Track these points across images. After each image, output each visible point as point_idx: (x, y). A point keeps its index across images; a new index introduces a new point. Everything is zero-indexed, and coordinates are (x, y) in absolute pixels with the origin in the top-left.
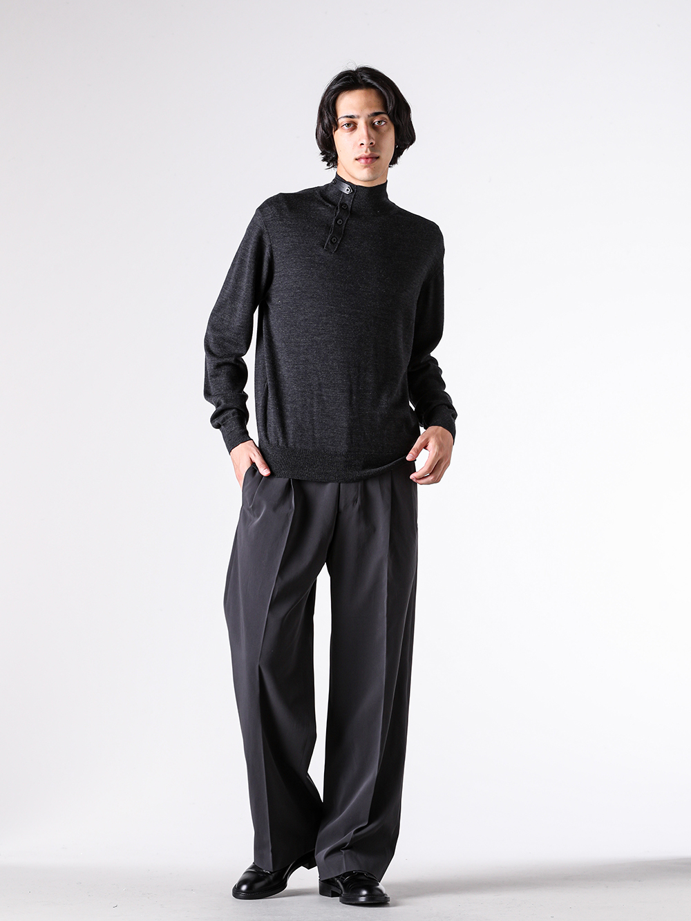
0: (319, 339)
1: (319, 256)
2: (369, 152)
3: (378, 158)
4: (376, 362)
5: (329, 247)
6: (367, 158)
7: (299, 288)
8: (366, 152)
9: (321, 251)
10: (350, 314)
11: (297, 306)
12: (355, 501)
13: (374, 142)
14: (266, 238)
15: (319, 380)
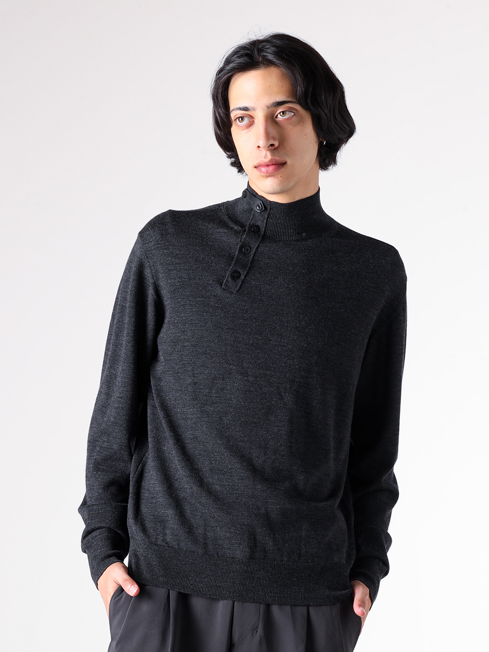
0: (212, 409)
1: (215, 296)
2: (269, 157)
3: (284, 164)
4: (291, 442)
5: (230, 285)
6: (268, 166)
7: (188, 341)
8: (266, 157)
9: (218, 291)
10: (256, 377)
11: (184, 364)
12: (255, 629)
13: (276, 144)
14: (148, 273)
15: (211, 463)
